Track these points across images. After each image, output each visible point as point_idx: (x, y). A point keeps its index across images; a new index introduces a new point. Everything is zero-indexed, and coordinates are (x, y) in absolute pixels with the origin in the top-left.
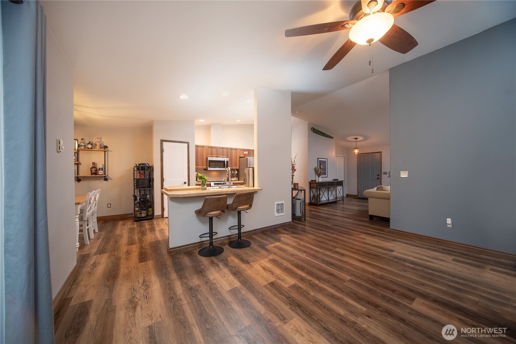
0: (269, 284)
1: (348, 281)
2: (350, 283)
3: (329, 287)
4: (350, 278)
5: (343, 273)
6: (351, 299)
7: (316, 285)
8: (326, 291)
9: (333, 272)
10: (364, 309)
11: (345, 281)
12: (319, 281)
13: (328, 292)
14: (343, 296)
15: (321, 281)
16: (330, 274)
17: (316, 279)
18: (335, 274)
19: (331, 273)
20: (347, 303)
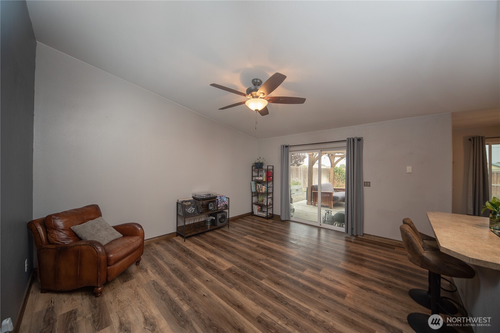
0: (322, 270)
1: (264, 278)
2: (264, 277)
3: (279, 272)
4: (261, 282)
5: (266, 286)
6: (266, 266)
7: (288, 273)
8: (281, 270)
9: (275, 287)
10: (261, 262)
11: (267, 278)
12: (286, 276)
13: (280, 269)
14: (271, 267)
15: (285, 276)
16: (278, 284)
17: (289, 278)
18: (273, 285)
19: (278, 286)
20: (269, 264)
